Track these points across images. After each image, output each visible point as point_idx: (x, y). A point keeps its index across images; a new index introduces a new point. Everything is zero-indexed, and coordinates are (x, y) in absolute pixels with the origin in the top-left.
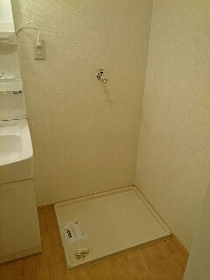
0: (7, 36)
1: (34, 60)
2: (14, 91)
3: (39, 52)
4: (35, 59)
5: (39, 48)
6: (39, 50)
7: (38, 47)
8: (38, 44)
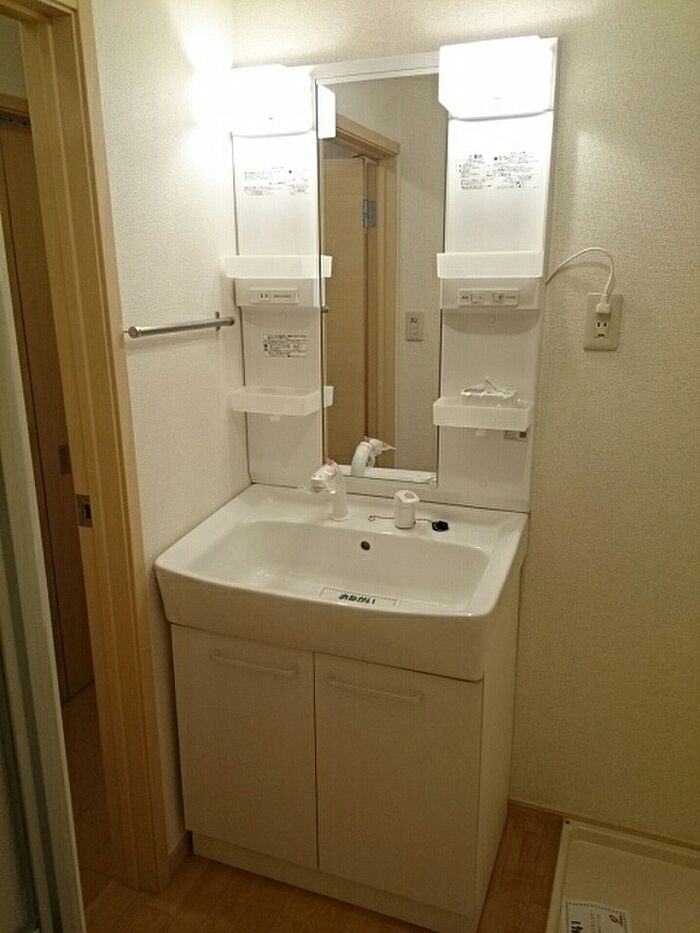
0: (517, 289)
1: (582, 351)
2: (507, 432)
3: (601, 330)
4: (586, 349)
5: (604, 317)
6: (602, 325)
7: (601, 315)
8: (602, 307)
